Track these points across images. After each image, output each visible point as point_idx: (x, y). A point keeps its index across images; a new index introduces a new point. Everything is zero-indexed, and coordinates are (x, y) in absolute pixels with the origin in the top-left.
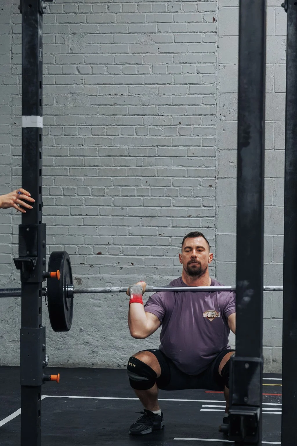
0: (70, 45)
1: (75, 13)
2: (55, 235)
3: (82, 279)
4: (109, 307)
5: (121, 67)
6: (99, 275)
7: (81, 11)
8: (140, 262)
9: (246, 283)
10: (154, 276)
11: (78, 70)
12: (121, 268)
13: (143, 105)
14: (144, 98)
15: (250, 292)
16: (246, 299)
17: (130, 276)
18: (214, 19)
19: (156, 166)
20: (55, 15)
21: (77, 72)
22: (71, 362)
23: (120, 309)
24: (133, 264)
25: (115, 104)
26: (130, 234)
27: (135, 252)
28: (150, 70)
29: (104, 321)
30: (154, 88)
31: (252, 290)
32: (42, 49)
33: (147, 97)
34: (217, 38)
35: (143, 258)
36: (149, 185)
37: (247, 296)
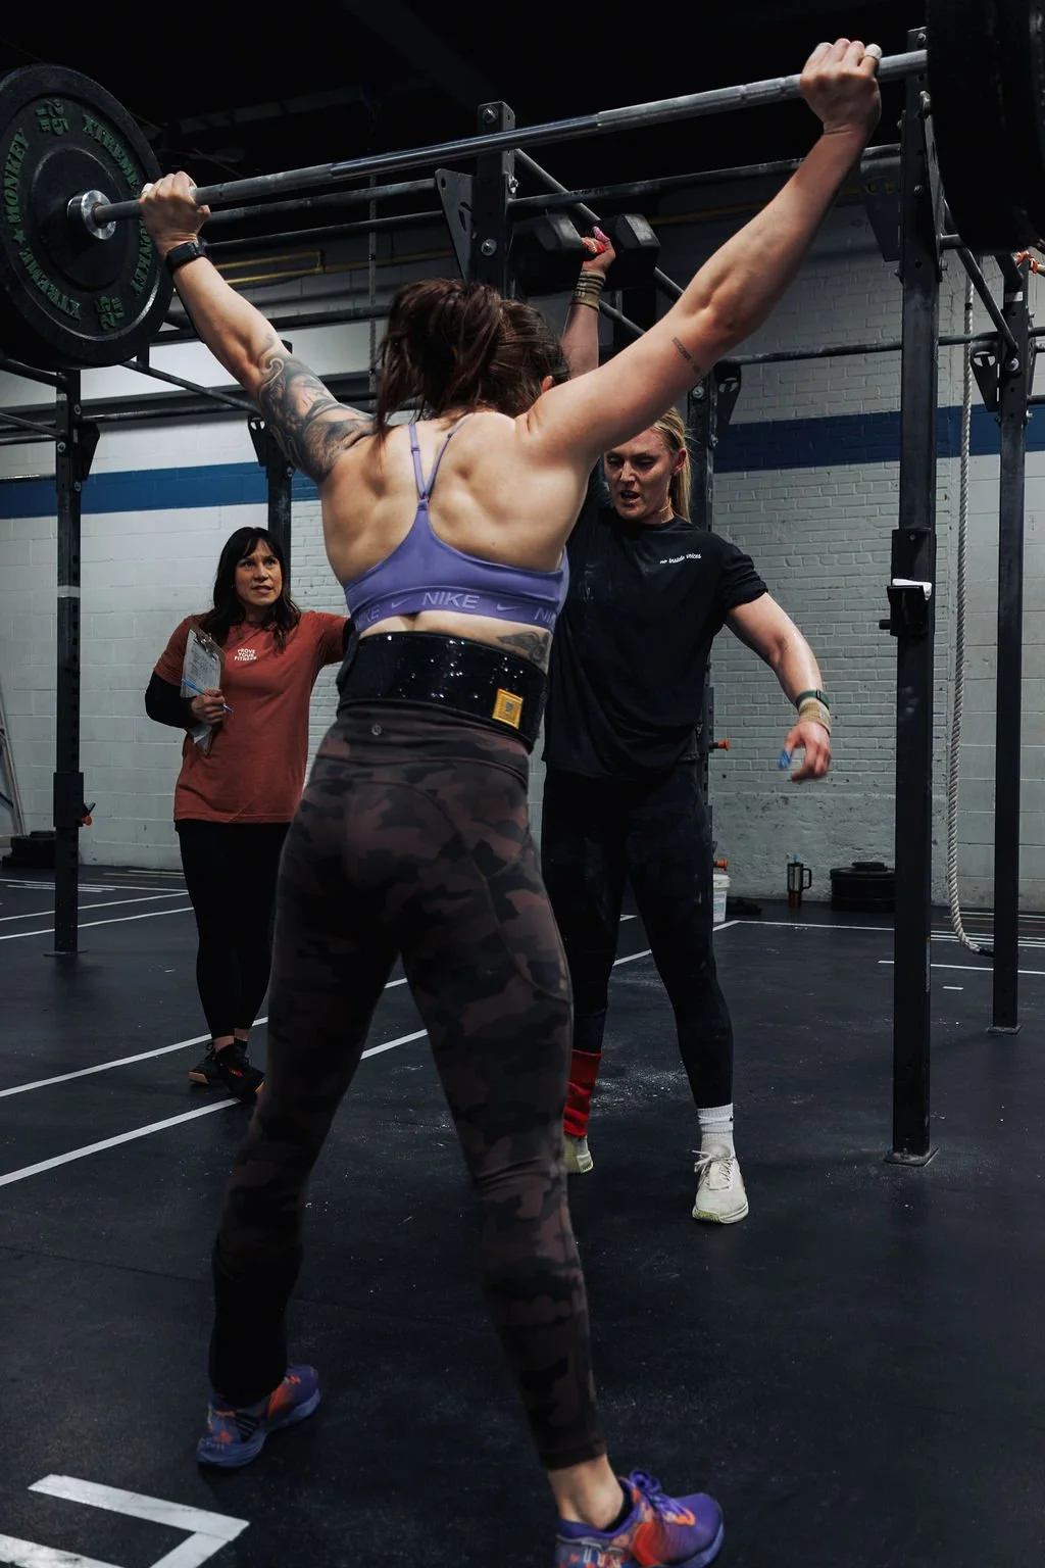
0: (778, 535)
1: (785, 498)
2: (759, 748)
3: (791, 800)
4: (820, 829)
5: (836, 556)
6: (808, 794)
7: (791, 495)
8: (857, 778)
9: (909, 690)
10: (873, 795)
11: (787, 563)
12: (834, 786)
13: (861, 598)
14: (864, 591)
15: (914, 701)
16: (910, 710)
17: (845, 795)
18: (946, 497)
19: (876, 668)
20: (762, 502)
21: (785, 565)
22: (775, 893)
23: (833, 832)
24: (848, 781)
25: (829, 598)
26: (846, 747)
27: (851, 768)
28: (871, 558)
29: (815, 847)
30: (875, 579)
31: (917, 700)
32: (712, 488)
33: (865, 589)
34: (949, 518)
35: (860, 774)
36: (868, 690)
37: (911, 706)
